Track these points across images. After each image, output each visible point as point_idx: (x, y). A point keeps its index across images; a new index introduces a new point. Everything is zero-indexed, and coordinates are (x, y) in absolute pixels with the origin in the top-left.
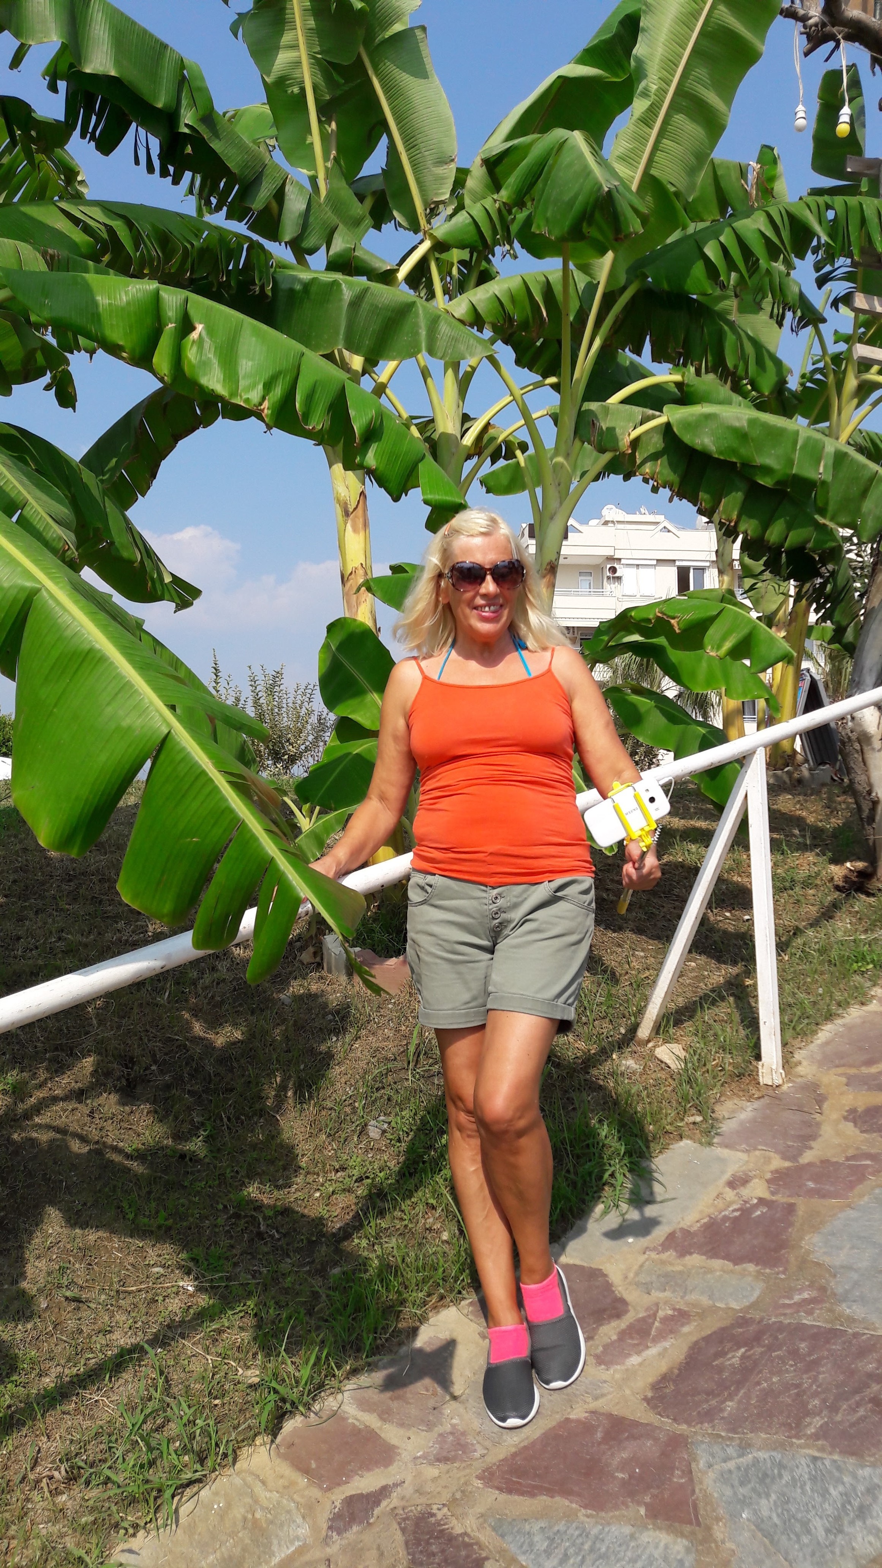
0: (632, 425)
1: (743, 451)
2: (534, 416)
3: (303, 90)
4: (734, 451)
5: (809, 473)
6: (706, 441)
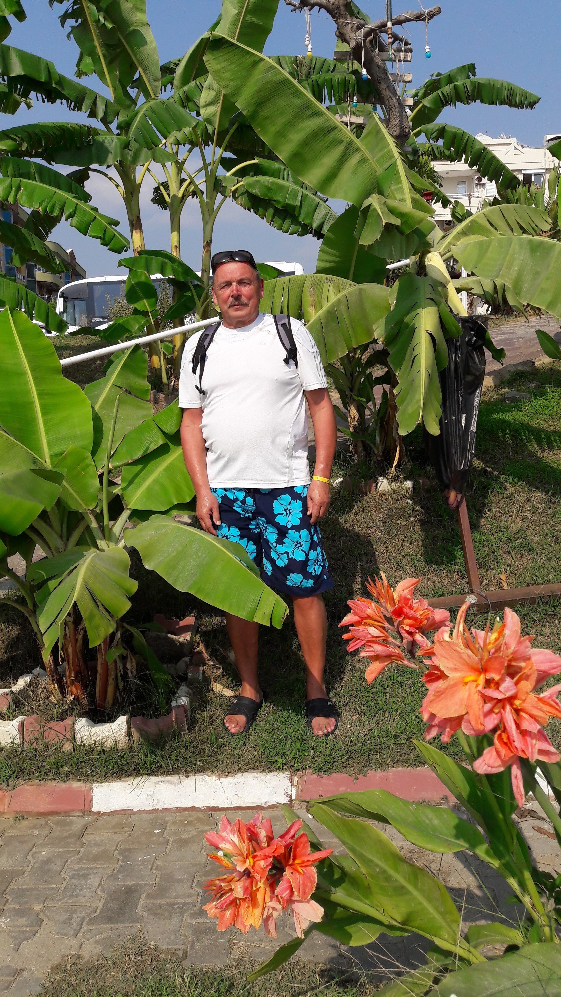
0: (234, 184)
1: (269, 195)
4: (267, 195)
5: (293, 203)
6: (256, 191)
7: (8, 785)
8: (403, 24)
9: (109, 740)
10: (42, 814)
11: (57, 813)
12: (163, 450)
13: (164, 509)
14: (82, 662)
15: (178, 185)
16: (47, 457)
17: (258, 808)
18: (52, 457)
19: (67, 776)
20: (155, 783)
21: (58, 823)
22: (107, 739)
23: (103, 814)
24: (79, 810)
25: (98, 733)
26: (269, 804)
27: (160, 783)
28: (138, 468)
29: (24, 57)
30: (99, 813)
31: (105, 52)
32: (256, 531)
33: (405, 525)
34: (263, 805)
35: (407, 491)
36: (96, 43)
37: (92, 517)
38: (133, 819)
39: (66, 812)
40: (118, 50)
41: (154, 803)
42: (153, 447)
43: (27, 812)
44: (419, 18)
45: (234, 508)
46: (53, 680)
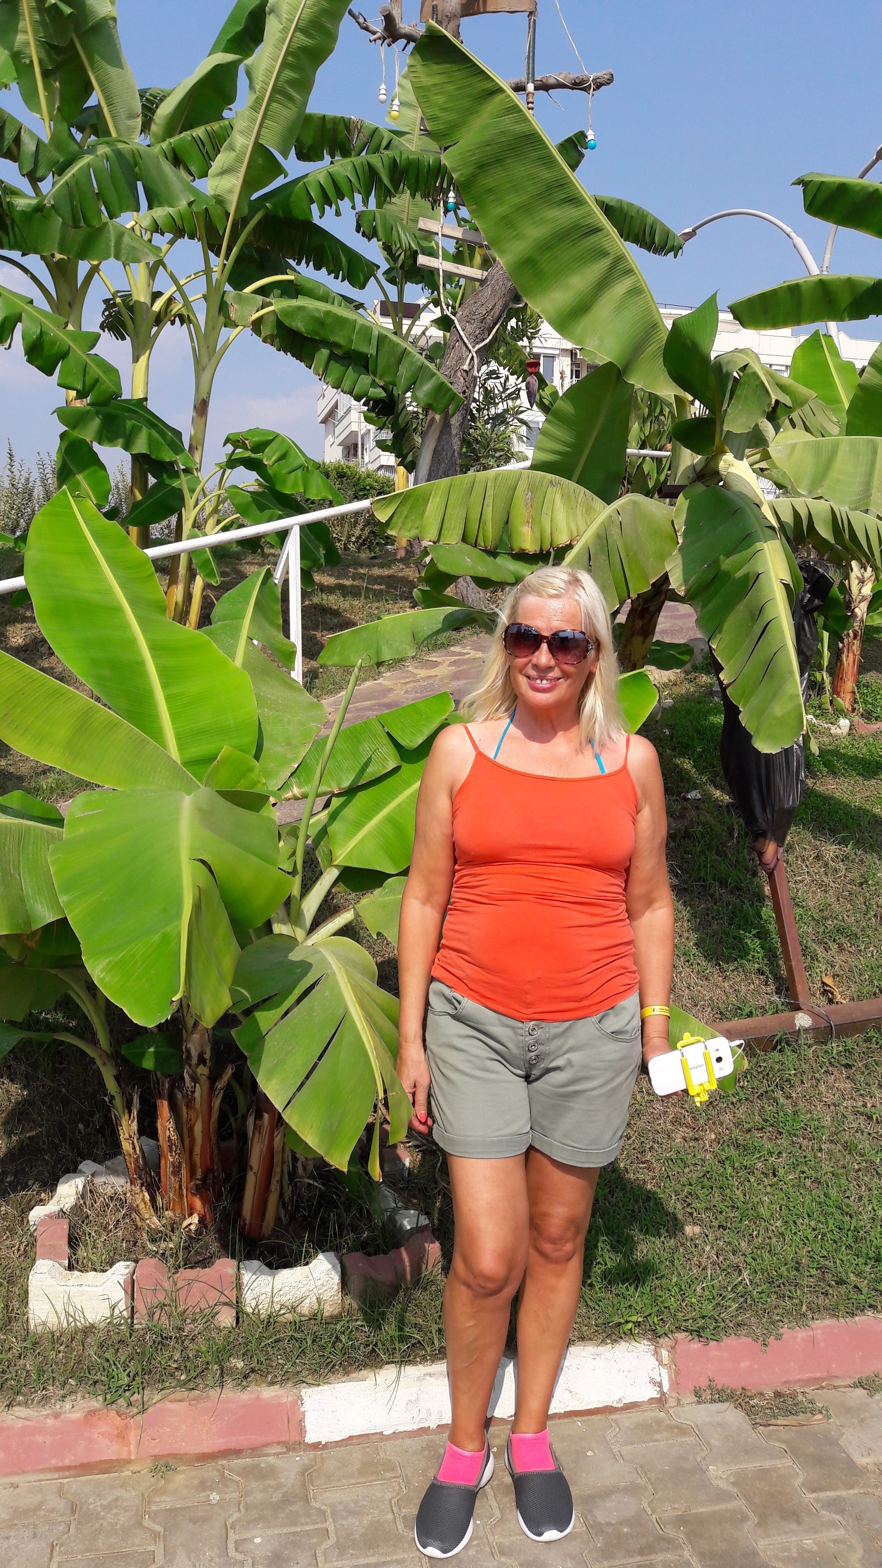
0: (256, 309)
1: (322, 333)
2: (190, 300)
3: (32, 61)
4: (317, 333)
5: (363, 349)
6: (299, 325)
7: (130, 1404)
8: (550, 91)
9: (308, 1301)
10: (205, 1458)
11: (237, 1452)
17: (608, 1410)
19: (246, 1377)
20: (419, 1379)
21: (246, 1472)
22: (304, 1298)
23: (326, 1446)
24: (278, 1443)
25: (287, 1289)
26: (625, 1401)
27: (428, 1378)
30: (316, 1446)
34: (615, 1405)
38: (388, 1451)
39: (253, 1449)
41: (421, 1416)
43: (174, 1456)
44: (578, 85)
46: (141, 1185)
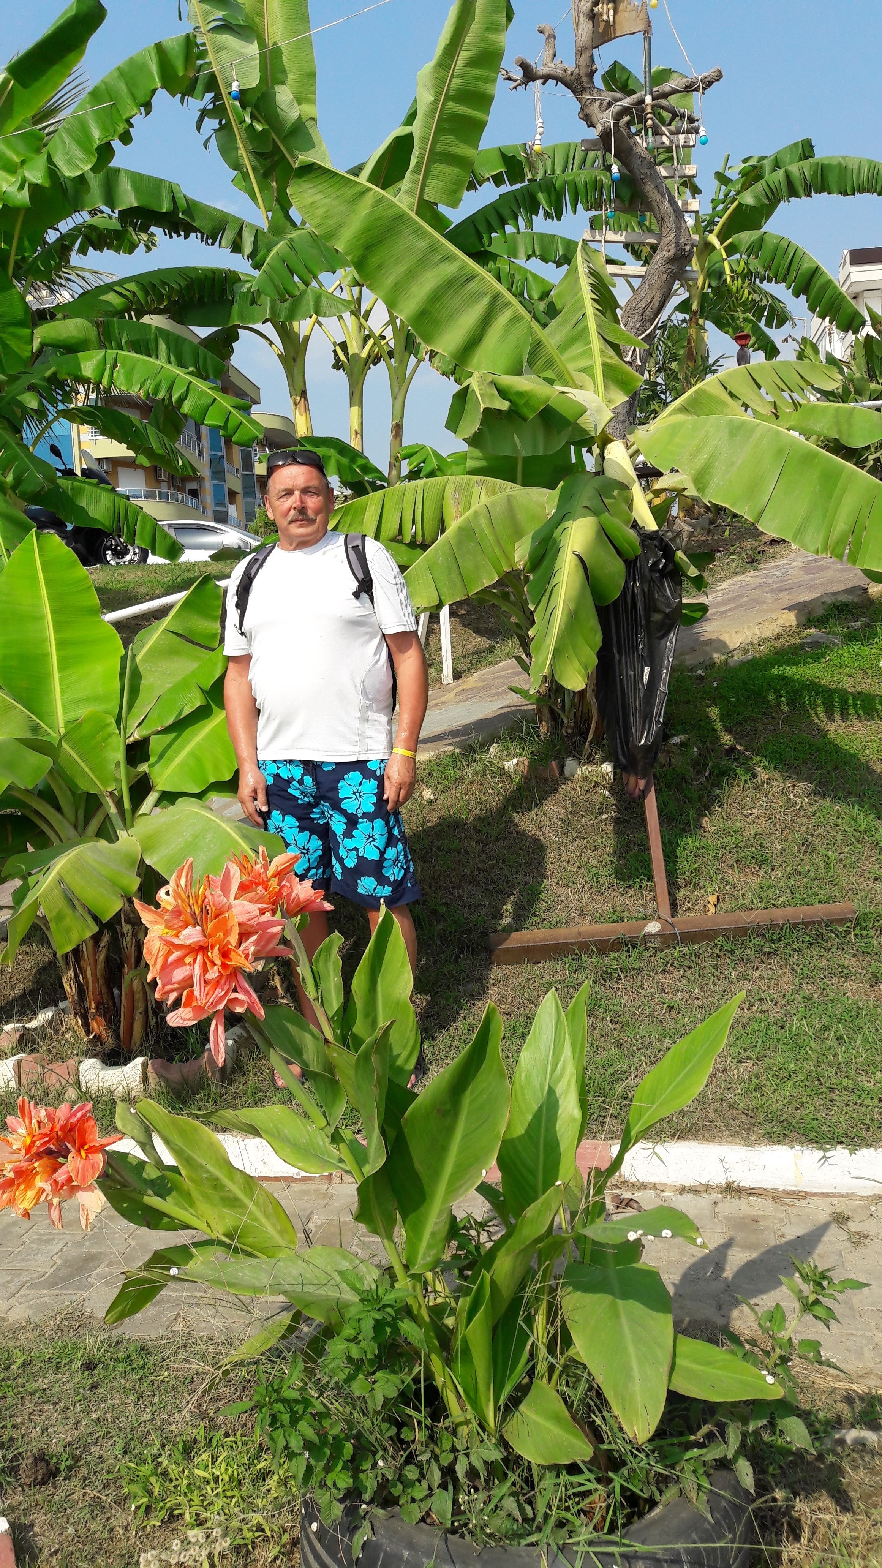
9: (120, 1088)
12: (201, 714)
13: (197, 791)
14: (104, 990)
15: (361, 342)
16: (62, 725)
18: (67, 723)
22: (118, 1086)
25: (108, 1078)
28: (171, 736)
29: (137, 180)
31: (255, 163)
32: (322, 822)
33: (592, 825)
35: (604, 777)
36: (242, 152)
37: (110, 801)
40: (276, 158)
42: (188, 710)
44: (690, 87)
45: (290, 790)
46: (76, 1014)
